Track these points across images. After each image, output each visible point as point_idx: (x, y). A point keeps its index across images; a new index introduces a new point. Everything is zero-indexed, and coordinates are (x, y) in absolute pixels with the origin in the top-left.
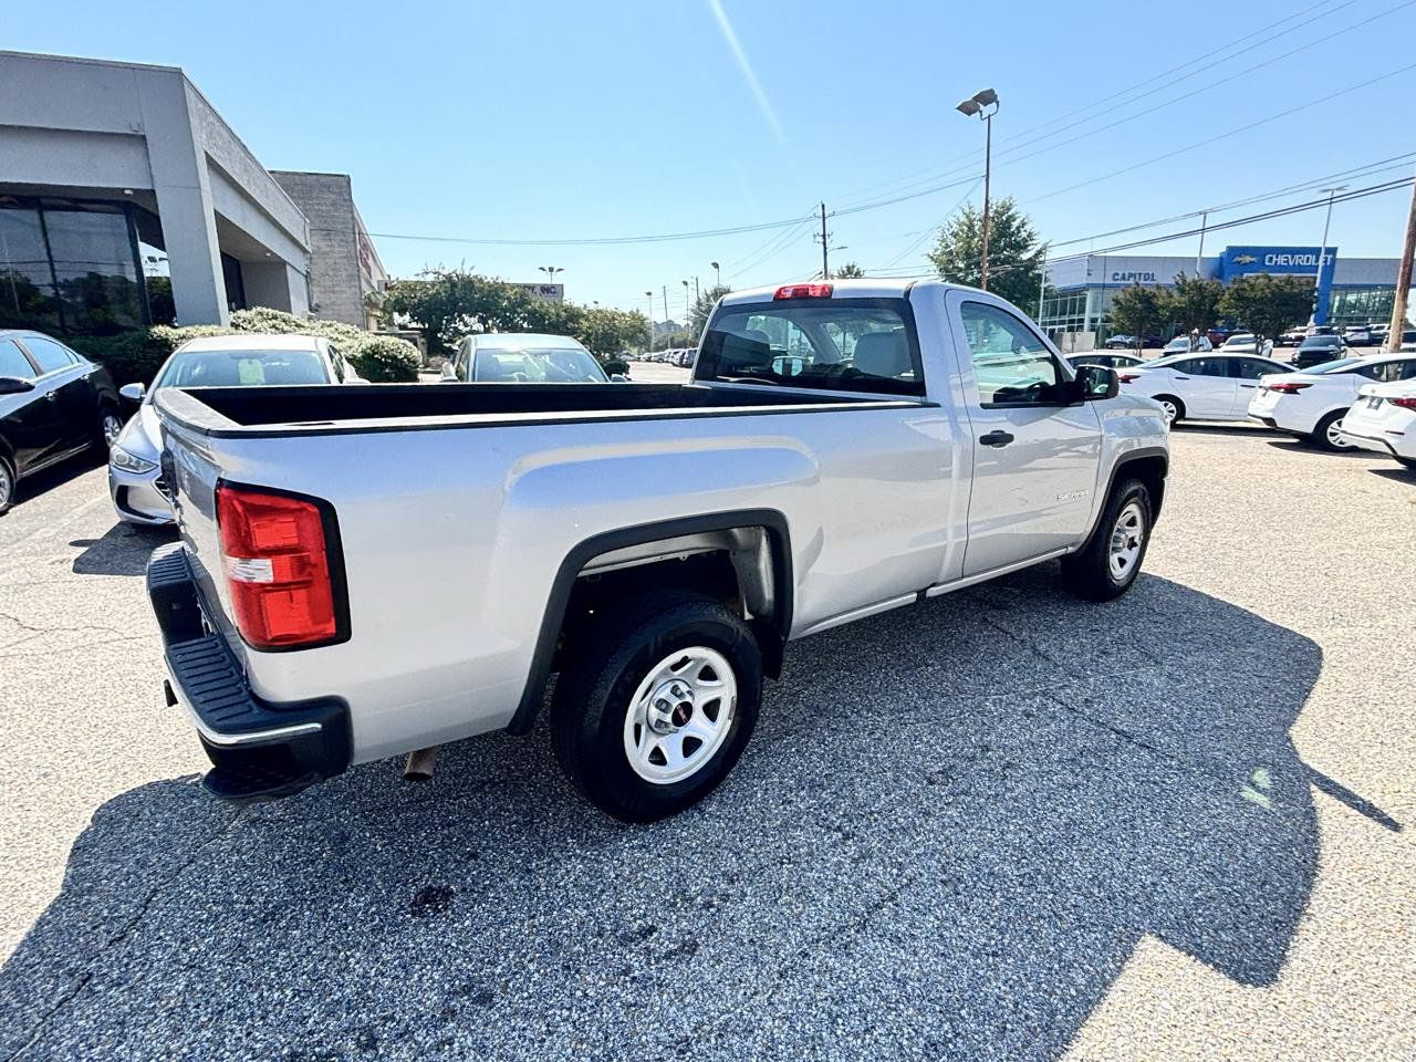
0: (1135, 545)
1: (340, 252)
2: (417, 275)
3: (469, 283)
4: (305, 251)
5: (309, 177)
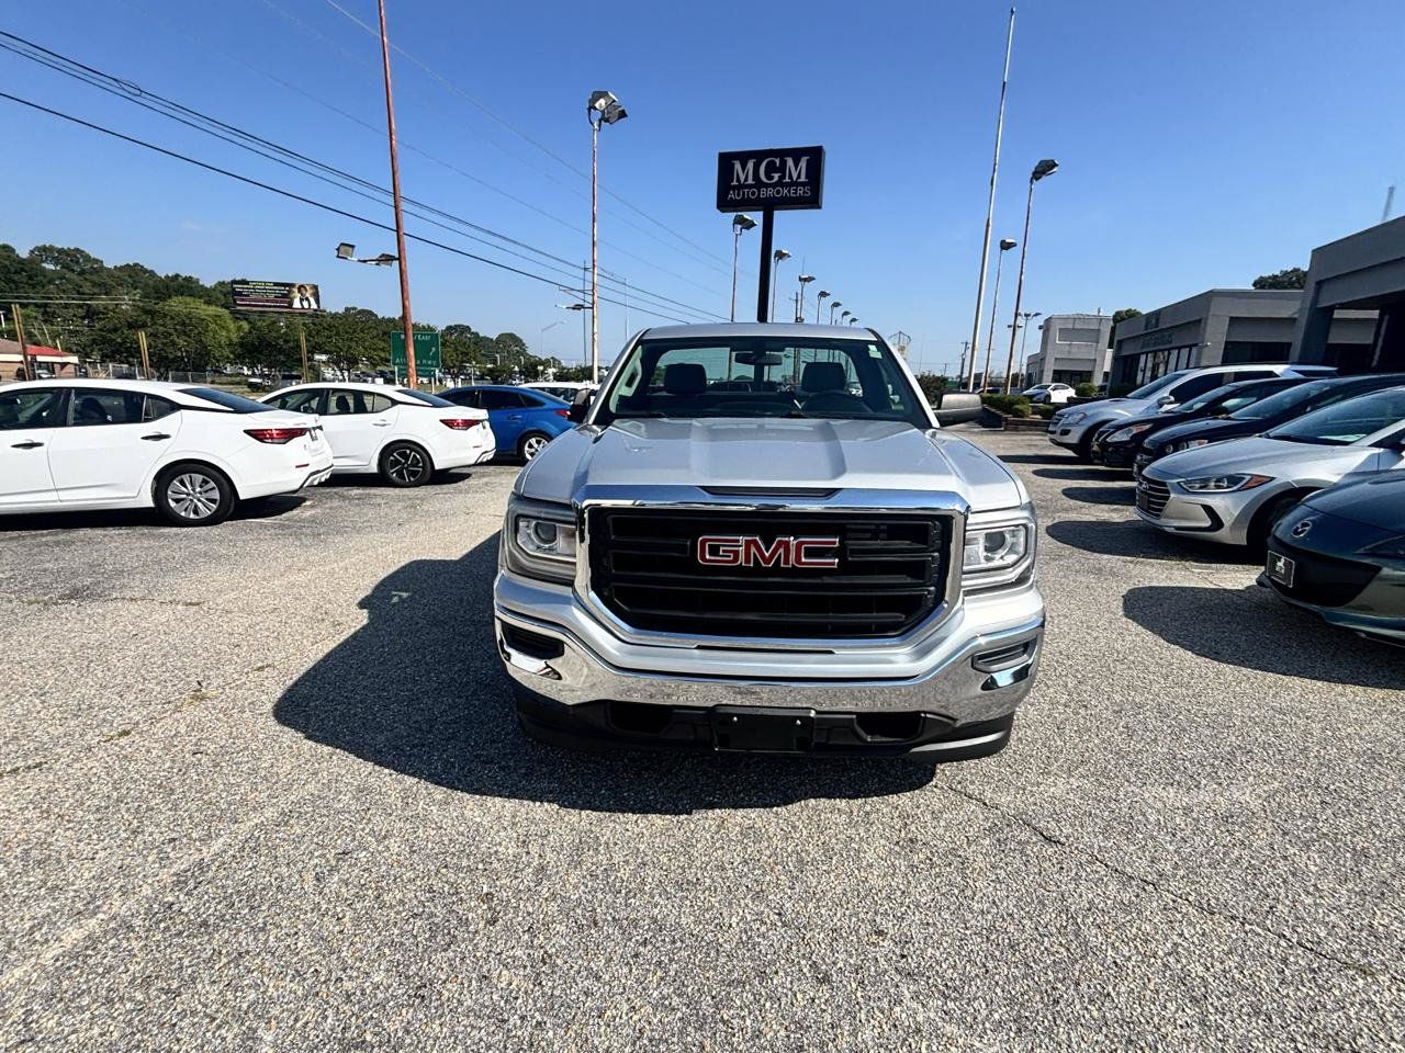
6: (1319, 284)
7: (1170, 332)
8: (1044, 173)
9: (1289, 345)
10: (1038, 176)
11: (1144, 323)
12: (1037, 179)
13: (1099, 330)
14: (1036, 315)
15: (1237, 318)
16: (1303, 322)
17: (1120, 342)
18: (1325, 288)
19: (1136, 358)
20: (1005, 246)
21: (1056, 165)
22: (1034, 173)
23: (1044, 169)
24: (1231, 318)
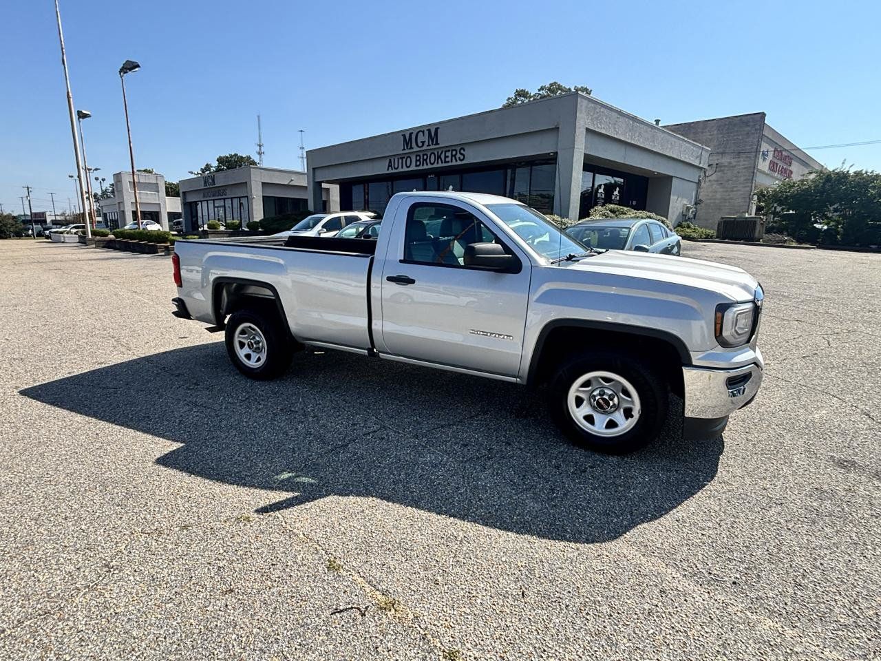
0: (632, 416)
1: (744, 165)
2: (803, 175)
3: (842, 177)
4: (701, 168)
5: (736, 119)
6: (314, 169)
7: (224, 188)
8: (130, 69)
9: (307, 200)
10: (125, 70)
11: (203, 183)
12: (125, 73)
13: (157, 184)
14: (96, 169)
15: (265, 183)
16: (311, 188)
17: (184, 193)
18: (318, 173)
19: (196, 203)
20: (82, 116)
21: (138, 66)
22: (123, 67)
23: (129, 67)
24: (263, 184)
